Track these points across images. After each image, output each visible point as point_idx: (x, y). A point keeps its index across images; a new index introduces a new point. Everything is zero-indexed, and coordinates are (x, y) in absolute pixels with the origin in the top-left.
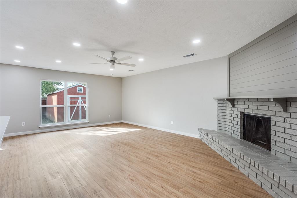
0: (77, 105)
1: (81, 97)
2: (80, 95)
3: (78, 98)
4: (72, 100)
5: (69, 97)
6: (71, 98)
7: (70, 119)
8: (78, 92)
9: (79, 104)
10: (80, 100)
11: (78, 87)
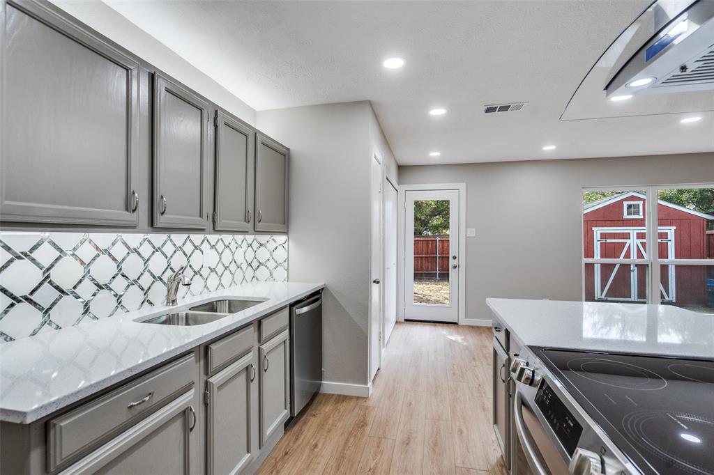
0: (621, 259)
1: (636, 232)
2: (632, 226)
3: (627, 236)
4: (608, 241)
5: (599, 232)
6: (604, 236)
7: (602, 294)
8: (626, 216)
9: (628, 256)
10: (633, 242)
11: (625, 204)
